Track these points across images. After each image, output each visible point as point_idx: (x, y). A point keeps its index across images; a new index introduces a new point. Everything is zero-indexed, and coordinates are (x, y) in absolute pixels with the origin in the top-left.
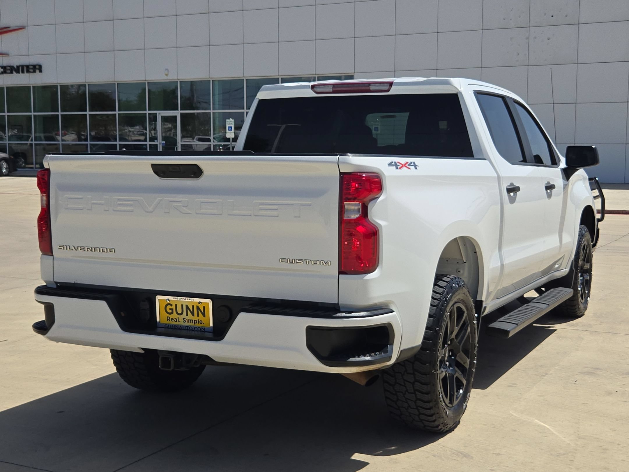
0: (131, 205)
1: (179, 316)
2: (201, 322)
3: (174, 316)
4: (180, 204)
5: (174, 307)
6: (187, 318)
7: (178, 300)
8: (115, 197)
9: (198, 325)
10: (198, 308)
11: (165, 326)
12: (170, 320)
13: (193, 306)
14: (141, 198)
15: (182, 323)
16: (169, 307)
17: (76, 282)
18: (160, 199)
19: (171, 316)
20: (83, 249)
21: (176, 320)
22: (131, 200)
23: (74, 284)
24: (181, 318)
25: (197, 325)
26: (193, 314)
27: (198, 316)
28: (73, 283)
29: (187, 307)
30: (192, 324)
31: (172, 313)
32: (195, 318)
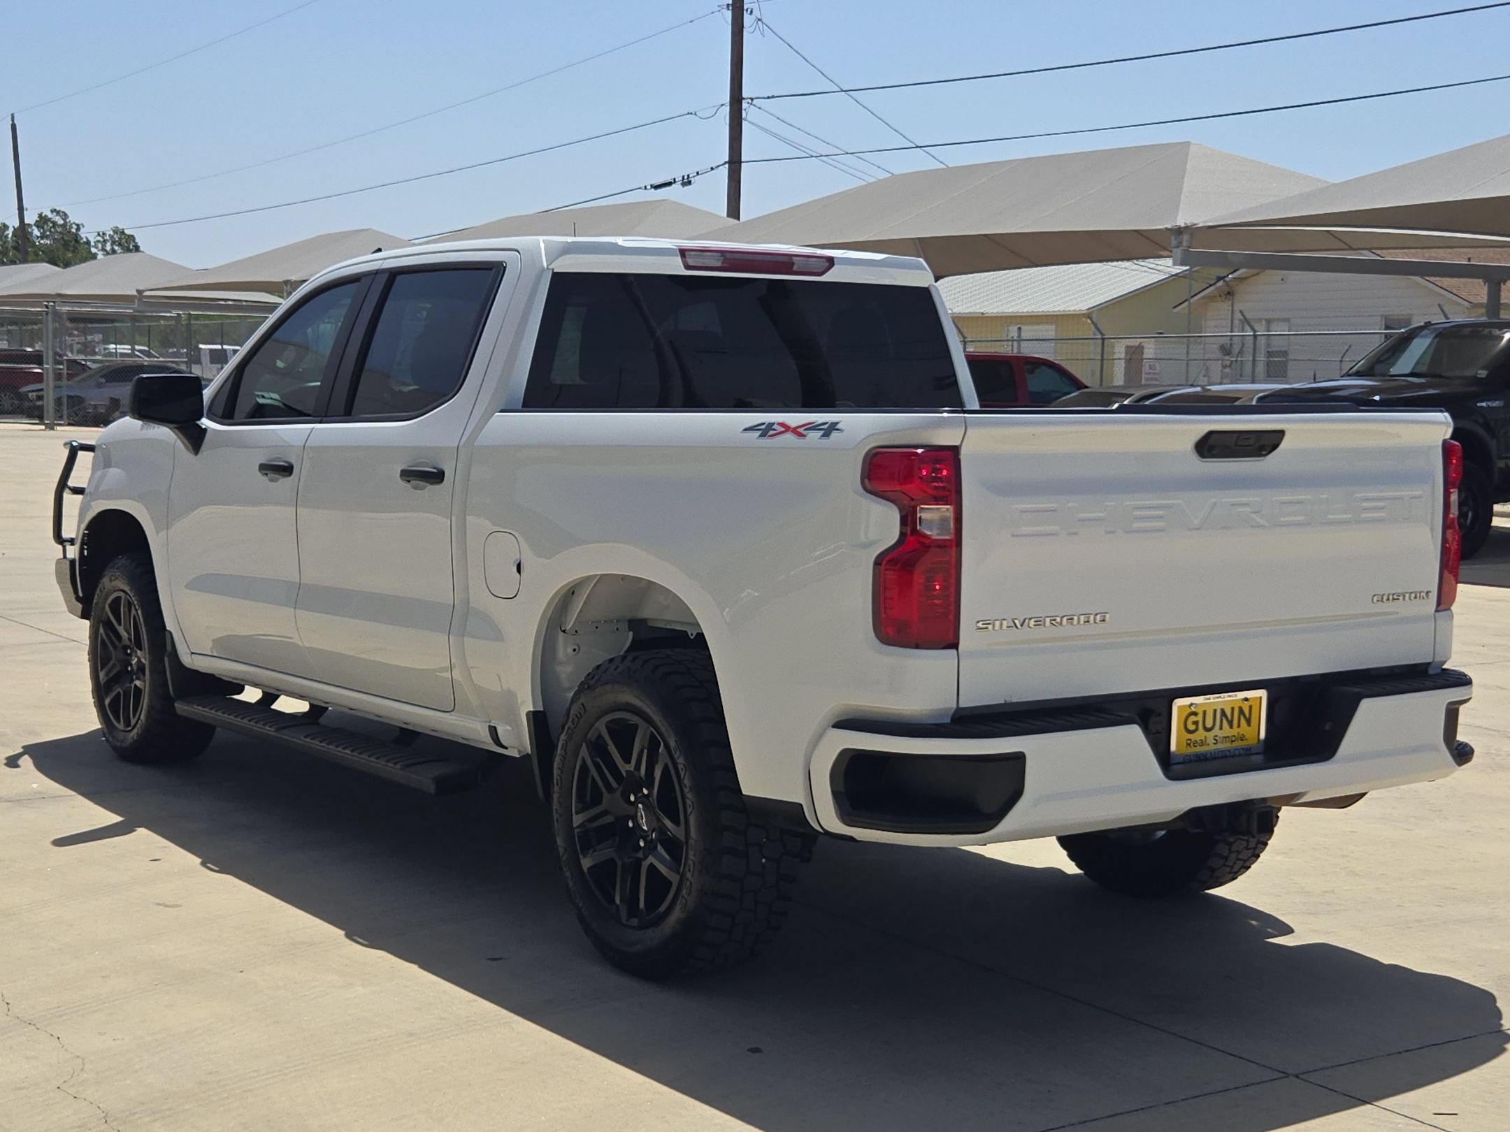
0: (1161, 517)
1: (1207, 734)
2: (1242, 738)
3: (1201, 734)
4: (1248, 509)
5: (1200, 718)
6: (1221, 734)
7: (1212, 701)
8: (1128, 503)
9: (1238, 744)
10: (1241, 711)
11: (1184, 759)
12: (1192, 745)
13: (1233, 709)
14: (1179, 501)
15: (1212, 747)
16: (1193, 718)
17: (1009, 700)
18: (1214, 500)
19: (1193, 737)
20: (1039, 623)
21: (1203, 743)
22: (1164, 507)
23: (1006, 704)
24: (1210, 735)
25: (1236, 744)
26: (1231, 724)
27: (1239, 726)
28: (1003, 704)
29: (1223, 713)
30: (1227, 745)
31: (1197, 730)
32: (1235, 731)
